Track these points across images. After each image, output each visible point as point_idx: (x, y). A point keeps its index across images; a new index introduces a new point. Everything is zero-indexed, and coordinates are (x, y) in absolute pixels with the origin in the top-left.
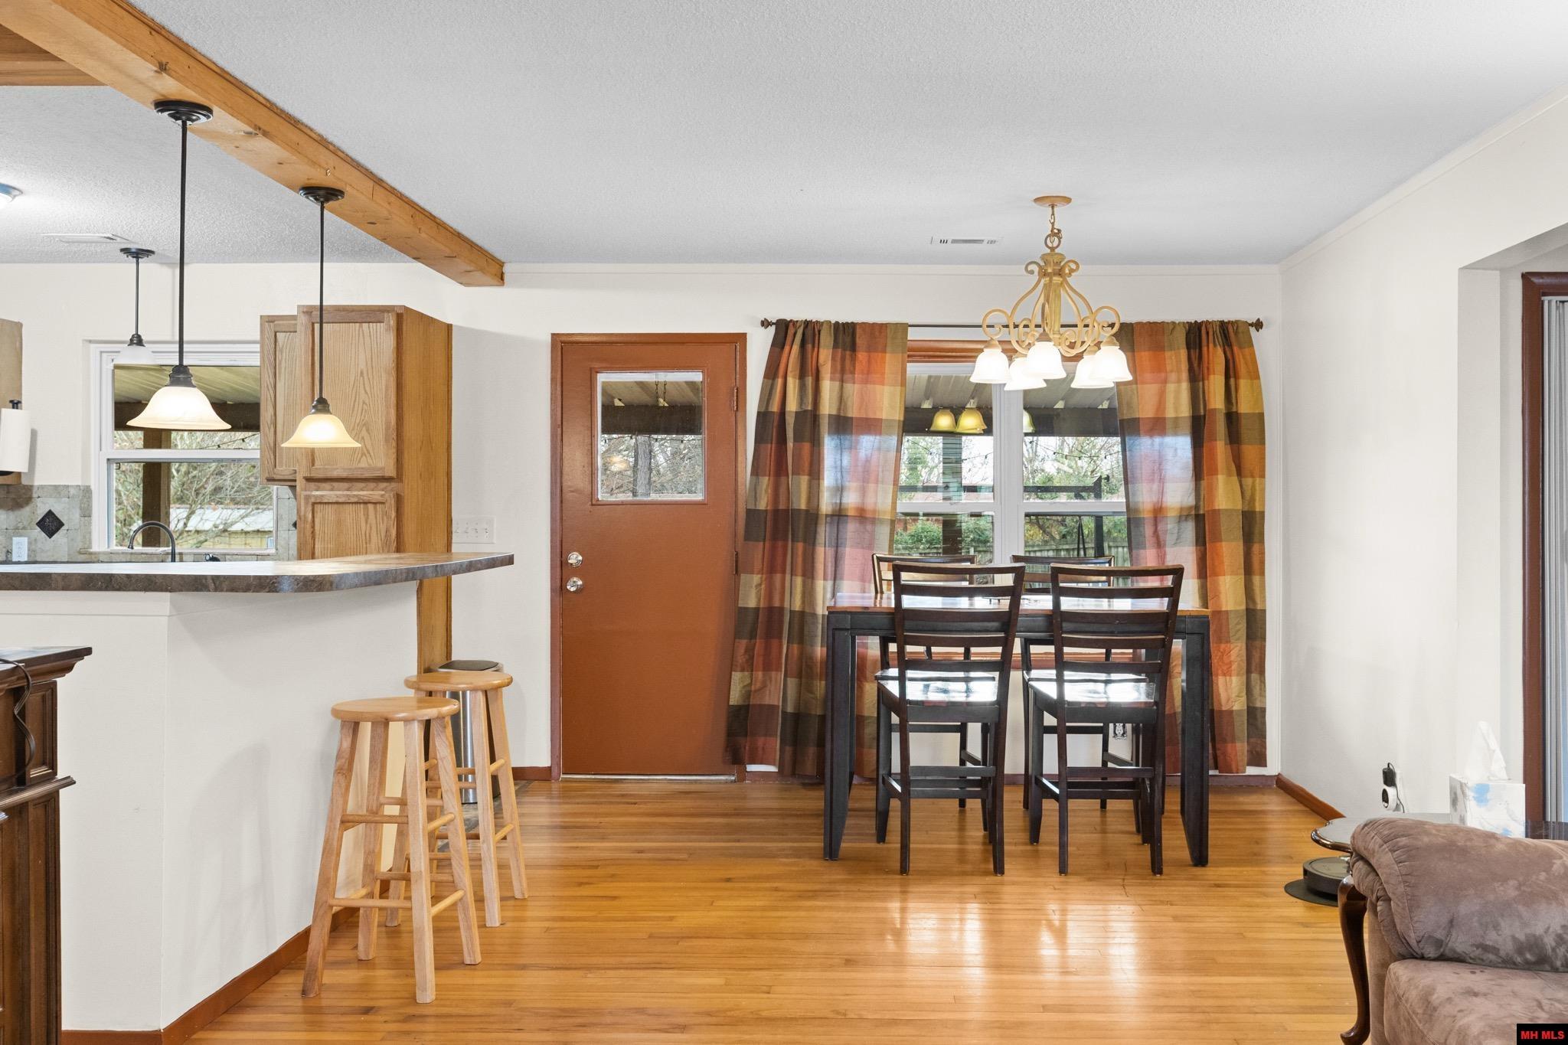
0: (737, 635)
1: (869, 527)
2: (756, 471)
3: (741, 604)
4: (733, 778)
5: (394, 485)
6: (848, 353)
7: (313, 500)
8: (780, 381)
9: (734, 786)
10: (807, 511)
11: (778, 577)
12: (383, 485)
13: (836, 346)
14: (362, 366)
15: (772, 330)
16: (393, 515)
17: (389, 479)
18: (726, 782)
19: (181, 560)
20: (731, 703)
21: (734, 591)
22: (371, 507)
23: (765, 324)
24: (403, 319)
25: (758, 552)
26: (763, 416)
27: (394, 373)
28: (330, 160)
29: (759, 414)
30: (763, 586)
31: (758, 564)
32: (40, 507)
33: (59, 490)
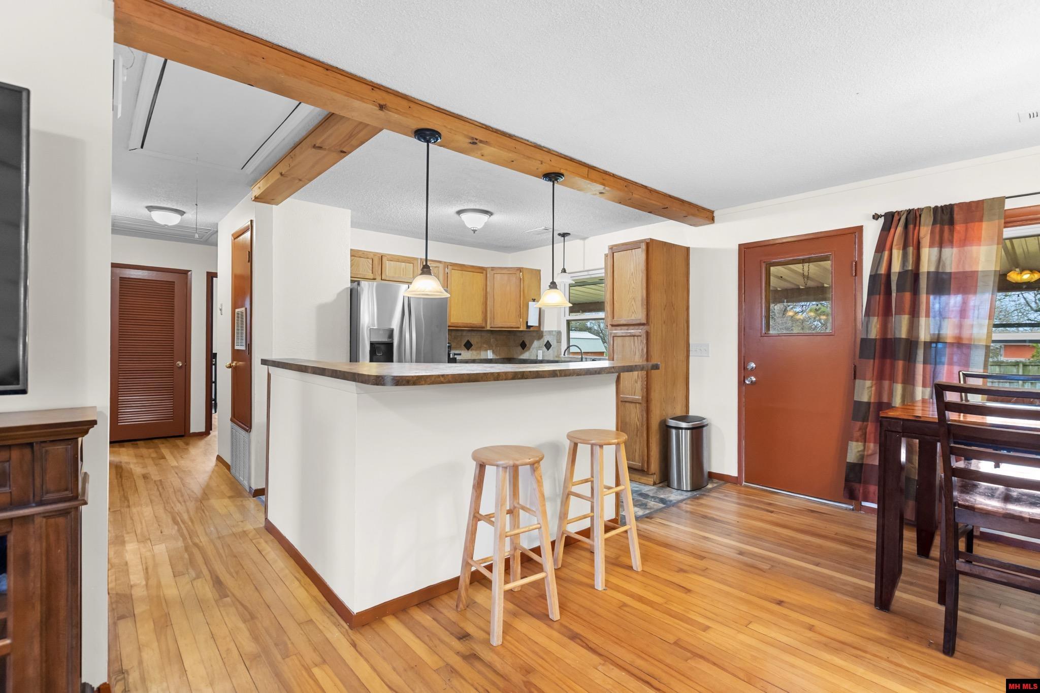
0: (855, 418)
1: (965, 351)
2: (868, 313)
3: (856, 399)
4: (852, 507)
5: (645, 327)
6: (946, 228)
7: (613, 335)
8: (886, 253)
9: (852, 513)
10: (907, 340)
11: (886, 383)
12: (642, 327)
13: (935, 222)
14: (632, 270)
15: (882, 220)
16: (645, 342)
17: (643, 324)
18: (846, 509)
20: (848, 460)
21: (851, 390)
22: (636, 337)
23: (876, 217)
24: (650, 246)
25: (870, 366)
26: (873, 278)
29: (871, 276)
30: (874, 388)
31: (869, 373)
32: (545, 339)
33: (550, 332)
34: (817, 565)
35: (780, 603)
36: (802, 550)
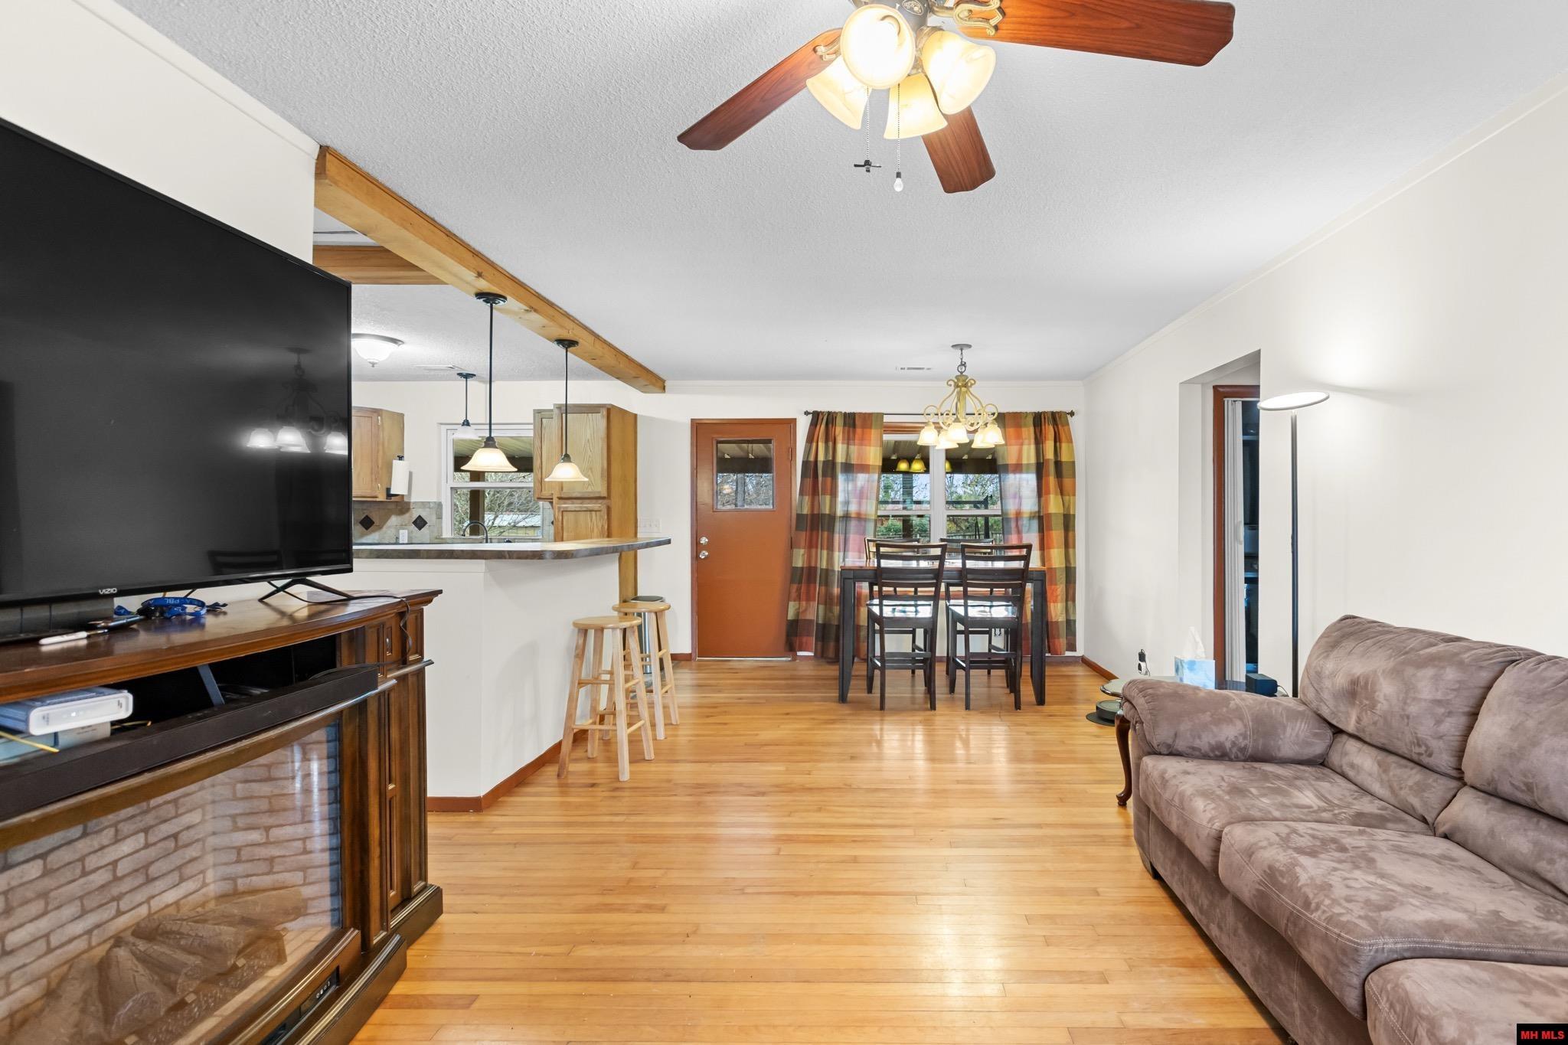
0: (792, 581)
1: (863, 523)
2: (802, 493)
3: (793, 565)
4: (790, 659)
5: (605, 501)
6: (851, 429)
7: (562, 509)
8: (814, 444)
9: (788, 663)
10: (829, 515)
11: (814, 550)
12: (600, 501)
13: (845, 425)
14: (588, 437)
15: (810, 416)
16: (606, 517)
17: (604, 498)
18: (786, 661)
19: (491, 542)
20: (789, 619)
21: (790, 558)
22: (594, 513)
23: (807, 413)
24: (610, 411)
25: (803, 537)
26: (805, 463)
27: (606, 440)
28: (571, 325)
29: (803, 462)
30: (806, 556)
31: (803, 543)
32: (415, 514)
33: (424, 505)
34: (793, 693)
35: (787, 714)
36: (776, 688)
